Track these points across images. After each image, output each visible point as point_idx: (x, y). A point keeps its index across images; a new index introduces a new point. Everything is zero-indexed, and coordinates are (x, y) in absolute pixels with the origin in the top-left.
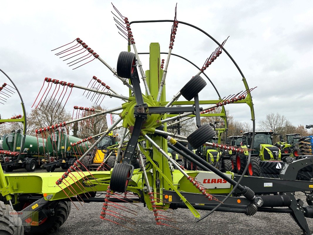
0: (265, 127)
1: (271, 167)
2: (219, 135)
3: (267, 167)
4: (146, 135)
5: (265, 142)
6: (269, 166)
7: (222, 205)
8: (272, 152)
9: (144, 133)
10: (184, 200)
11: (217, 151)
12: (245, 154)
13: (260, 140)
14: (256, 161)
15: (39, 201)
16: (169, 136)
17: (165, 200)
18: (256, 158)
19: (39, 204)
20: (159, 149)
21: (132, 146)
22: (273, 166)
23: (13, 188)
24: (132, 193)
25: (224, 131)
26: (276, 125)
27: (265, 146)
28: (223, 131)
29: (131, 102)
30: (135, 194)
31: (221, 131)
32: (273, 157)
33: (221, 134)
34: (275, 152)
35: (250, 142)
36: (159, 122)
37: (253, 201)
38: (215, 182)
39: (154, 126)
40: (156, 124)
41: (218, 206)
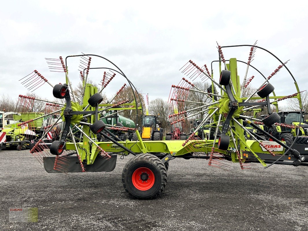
0: (293, 105)
1: (304, 141)
2: (255, 114)
3: (300, 141)
4: (234, 119)
5: (297, 120)
6: (302, 141)
7: (279, 160)
8: (304, 129)
9: (233, 117)
10: (257, 156)
11: (252, 128)
12: (278, 131)
13: (293, 119)
14: (289, 137)
15: (168, 156)
16: (246, 119)
17: (244, 157)
18: (289, 134)
19: (168, 158)
20: (242, 127)
21: (227, 125)
22: (305, 140)
23: (148, 149)
24: (218, 153)
25: (260, 111)
26: (305, 103)
27: (297, 124)
28: (258, 111)
29: (224, 99)
30: (220, 154)
31: (256, 111)
32: (304, 133)
33: (256, 113)
34: (306, 129)
35: (283, 120)
36: (242, 111)
37: (299, 158)
38: (273, 147)
39: (239, 113)
40: (240, 112)
41: (276, 161)
